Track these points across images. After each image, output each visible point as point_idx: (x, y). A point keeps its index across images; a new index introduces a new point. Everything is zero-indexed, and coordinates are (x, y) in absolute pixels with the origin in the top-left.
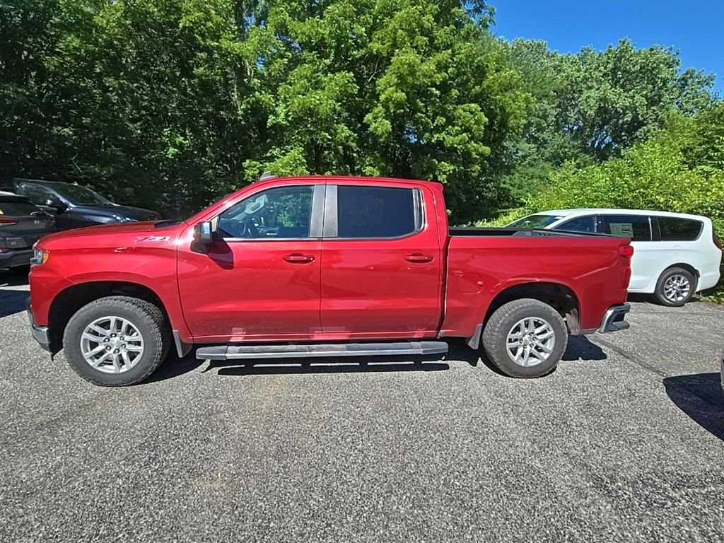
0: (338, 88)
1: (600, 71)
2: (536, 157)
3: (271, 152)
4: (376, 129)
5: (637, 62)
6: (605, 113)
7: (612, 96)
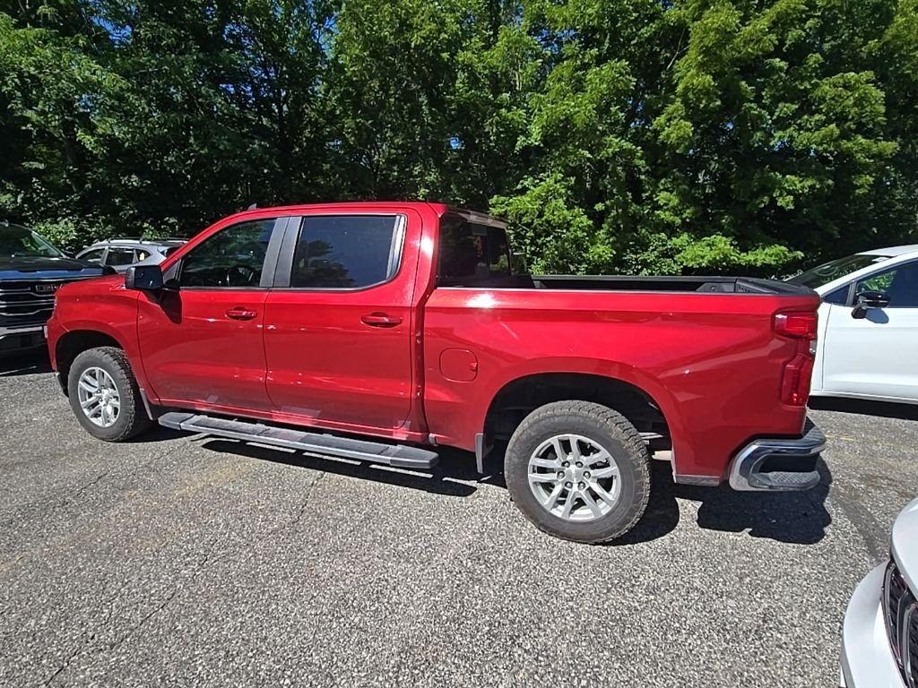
3: (522, 184)
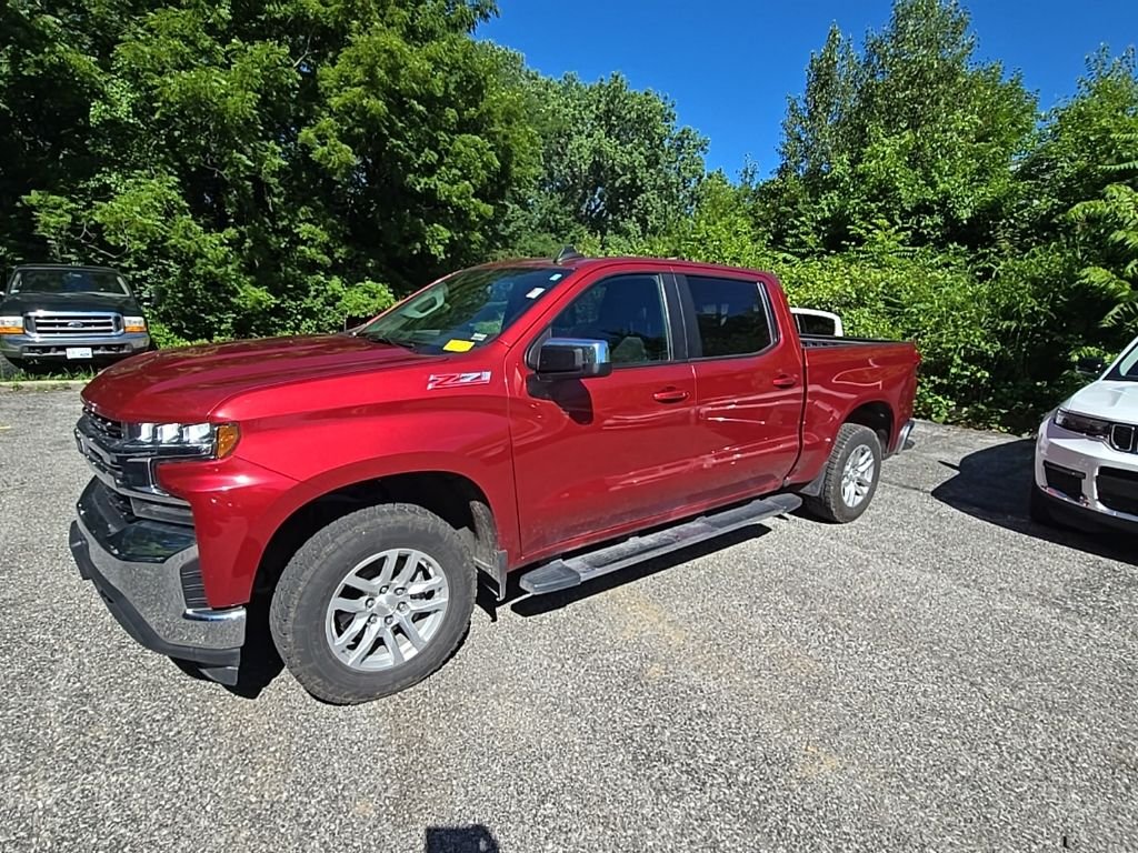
0: (258, 71)
1: (592, 111)
2: (522, 224)
4: (325, 156)
5: (632, 107)
6: (600, 171)
7: (608, 149)
